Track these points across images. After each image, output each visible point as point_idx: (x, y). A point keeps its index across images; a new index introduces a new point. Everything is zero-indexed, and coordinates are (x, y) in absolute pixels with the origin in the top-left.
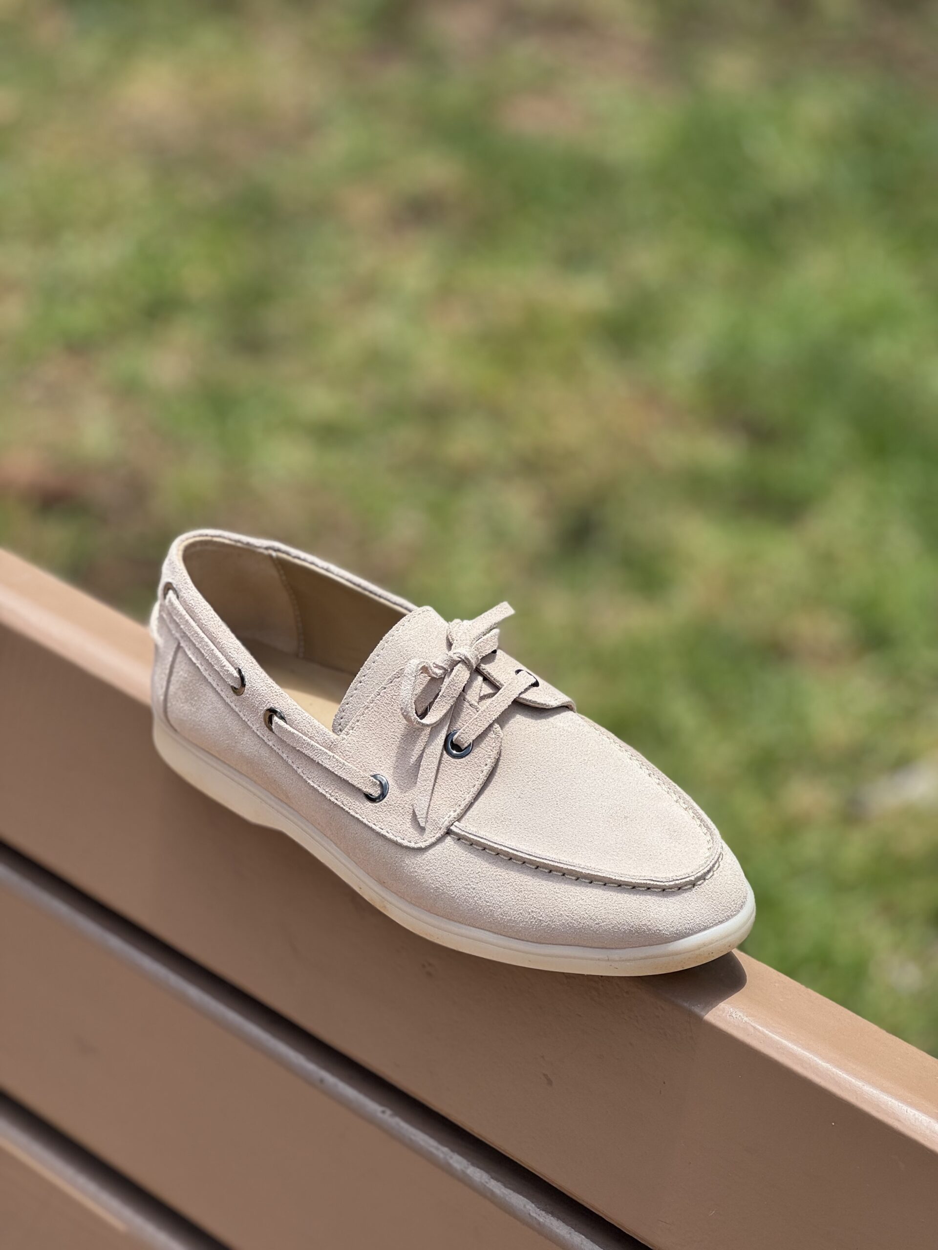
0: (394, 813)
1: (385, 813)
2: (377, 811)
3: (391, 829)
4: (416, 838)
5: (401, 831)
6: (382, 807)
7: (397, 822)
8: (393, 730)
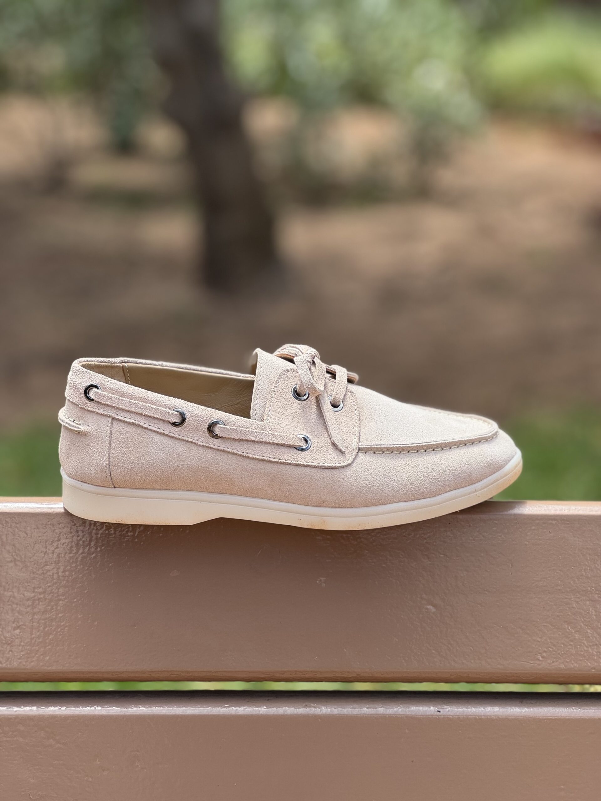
0: (321, 451)
1: (316, 453)
2: (310, 455)
3: (325, 461)
4: (343, 460)
5: (332, 460)
6: (312, 451)
7: (326, 456)
8: (293, 408)
